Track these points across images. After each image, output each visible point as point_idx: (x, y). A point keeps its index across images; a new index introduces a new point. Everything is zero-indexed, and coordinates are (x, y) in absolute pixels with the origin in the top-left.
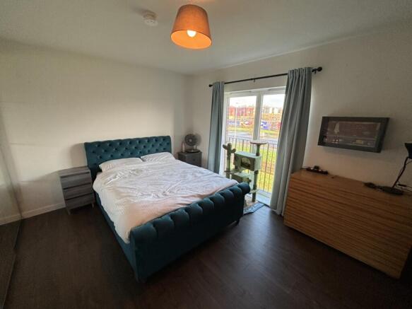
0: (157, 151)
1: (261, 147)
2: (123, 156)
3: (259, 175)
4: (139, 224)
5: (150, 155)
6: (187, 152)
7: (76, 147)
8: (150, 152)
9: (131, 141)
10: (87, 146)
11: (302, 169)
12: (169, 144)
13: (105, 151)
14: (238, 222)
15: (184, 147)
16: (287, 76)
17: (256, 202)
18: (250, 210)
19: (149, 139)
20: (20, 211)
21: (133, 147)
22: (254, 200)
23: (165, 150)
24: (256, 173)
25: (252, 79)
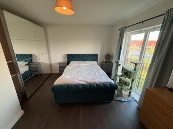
0: (91, 60)
1: (138, 65)
2: (78, 60)
3: (134, 82)
4: (57, 84)
5: (88, 61)
6: (106, 62)
7: (65, 55)
8: (88, 60)
9: (81, 55)
10: (68, 55)
11: (165, 87)
12: (97, 58)
13: (73, 58)
14: (110, 102)
15: (105, 59)
16: (163, 16)
17: (131, 97)
18: (123, 100)
19: (88, 55)
20: (51, 71)
21: (82, 57)
22: (129, 95)
23: (94, 60)
24: (133, 80)
25: (139, 23)
